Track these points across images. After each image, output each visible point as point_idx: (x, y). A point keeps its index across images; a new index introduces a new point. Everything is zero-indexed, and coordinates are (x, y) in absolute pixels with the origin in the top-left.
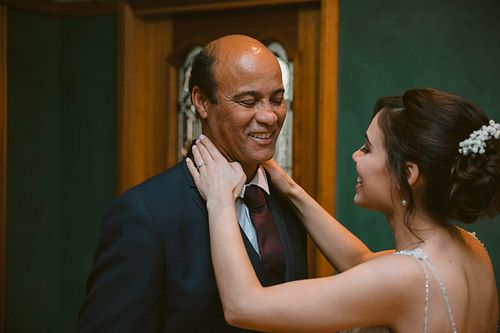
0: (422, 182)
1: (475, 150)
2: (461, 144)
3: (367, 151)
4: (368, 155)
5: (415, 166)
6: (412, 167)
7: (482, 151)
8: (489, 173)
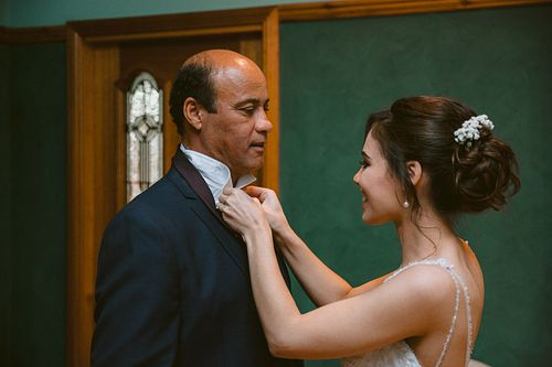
0: (425, 180)
1: (470, 135)
2: (456, 133)
3: (367, 164)
4: (368, 168)
5: (417, 163)
6: (413, 166)
7: (477, 136)
8: (488, 157)
